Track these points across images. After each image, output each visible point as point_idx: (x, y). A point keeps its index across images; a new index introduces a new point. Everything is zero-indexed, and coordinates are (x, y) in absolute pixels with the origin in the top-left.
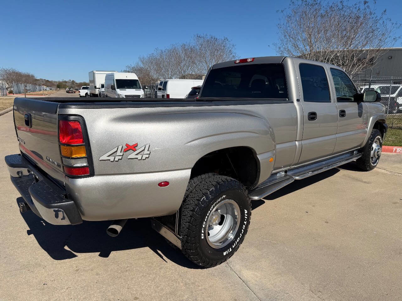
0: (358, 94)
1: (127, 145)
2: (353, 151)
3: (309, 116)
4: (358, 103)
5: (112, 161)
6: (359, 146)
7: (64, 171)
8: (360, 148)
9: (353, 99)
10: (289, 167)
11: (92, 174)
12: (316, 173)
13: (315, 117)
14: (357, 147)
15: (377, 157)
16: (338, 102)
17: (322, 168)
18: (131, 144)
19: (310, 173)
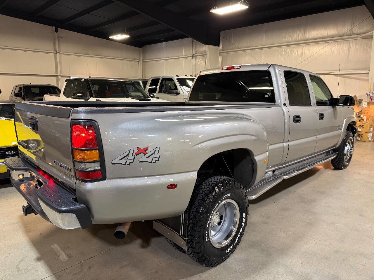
0: (333, 98)
1: (138, 148)
2: (329, 151)
3: (294, 119)
4: (333, 107)
5: (123, 165)
6: (335, 147)
7: (76, 176)
8: (336, 148)
9: (328, 103)
10: (277, 167)
11: (104, 178)
12: (300, 172)
13: (299, 120)
14: (333, 147)
15: (349, 156)
16: (317, 106)
17: (305, 168)
18: (142, 147)
19: (295, 172)
